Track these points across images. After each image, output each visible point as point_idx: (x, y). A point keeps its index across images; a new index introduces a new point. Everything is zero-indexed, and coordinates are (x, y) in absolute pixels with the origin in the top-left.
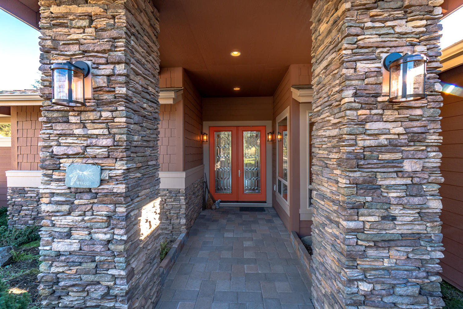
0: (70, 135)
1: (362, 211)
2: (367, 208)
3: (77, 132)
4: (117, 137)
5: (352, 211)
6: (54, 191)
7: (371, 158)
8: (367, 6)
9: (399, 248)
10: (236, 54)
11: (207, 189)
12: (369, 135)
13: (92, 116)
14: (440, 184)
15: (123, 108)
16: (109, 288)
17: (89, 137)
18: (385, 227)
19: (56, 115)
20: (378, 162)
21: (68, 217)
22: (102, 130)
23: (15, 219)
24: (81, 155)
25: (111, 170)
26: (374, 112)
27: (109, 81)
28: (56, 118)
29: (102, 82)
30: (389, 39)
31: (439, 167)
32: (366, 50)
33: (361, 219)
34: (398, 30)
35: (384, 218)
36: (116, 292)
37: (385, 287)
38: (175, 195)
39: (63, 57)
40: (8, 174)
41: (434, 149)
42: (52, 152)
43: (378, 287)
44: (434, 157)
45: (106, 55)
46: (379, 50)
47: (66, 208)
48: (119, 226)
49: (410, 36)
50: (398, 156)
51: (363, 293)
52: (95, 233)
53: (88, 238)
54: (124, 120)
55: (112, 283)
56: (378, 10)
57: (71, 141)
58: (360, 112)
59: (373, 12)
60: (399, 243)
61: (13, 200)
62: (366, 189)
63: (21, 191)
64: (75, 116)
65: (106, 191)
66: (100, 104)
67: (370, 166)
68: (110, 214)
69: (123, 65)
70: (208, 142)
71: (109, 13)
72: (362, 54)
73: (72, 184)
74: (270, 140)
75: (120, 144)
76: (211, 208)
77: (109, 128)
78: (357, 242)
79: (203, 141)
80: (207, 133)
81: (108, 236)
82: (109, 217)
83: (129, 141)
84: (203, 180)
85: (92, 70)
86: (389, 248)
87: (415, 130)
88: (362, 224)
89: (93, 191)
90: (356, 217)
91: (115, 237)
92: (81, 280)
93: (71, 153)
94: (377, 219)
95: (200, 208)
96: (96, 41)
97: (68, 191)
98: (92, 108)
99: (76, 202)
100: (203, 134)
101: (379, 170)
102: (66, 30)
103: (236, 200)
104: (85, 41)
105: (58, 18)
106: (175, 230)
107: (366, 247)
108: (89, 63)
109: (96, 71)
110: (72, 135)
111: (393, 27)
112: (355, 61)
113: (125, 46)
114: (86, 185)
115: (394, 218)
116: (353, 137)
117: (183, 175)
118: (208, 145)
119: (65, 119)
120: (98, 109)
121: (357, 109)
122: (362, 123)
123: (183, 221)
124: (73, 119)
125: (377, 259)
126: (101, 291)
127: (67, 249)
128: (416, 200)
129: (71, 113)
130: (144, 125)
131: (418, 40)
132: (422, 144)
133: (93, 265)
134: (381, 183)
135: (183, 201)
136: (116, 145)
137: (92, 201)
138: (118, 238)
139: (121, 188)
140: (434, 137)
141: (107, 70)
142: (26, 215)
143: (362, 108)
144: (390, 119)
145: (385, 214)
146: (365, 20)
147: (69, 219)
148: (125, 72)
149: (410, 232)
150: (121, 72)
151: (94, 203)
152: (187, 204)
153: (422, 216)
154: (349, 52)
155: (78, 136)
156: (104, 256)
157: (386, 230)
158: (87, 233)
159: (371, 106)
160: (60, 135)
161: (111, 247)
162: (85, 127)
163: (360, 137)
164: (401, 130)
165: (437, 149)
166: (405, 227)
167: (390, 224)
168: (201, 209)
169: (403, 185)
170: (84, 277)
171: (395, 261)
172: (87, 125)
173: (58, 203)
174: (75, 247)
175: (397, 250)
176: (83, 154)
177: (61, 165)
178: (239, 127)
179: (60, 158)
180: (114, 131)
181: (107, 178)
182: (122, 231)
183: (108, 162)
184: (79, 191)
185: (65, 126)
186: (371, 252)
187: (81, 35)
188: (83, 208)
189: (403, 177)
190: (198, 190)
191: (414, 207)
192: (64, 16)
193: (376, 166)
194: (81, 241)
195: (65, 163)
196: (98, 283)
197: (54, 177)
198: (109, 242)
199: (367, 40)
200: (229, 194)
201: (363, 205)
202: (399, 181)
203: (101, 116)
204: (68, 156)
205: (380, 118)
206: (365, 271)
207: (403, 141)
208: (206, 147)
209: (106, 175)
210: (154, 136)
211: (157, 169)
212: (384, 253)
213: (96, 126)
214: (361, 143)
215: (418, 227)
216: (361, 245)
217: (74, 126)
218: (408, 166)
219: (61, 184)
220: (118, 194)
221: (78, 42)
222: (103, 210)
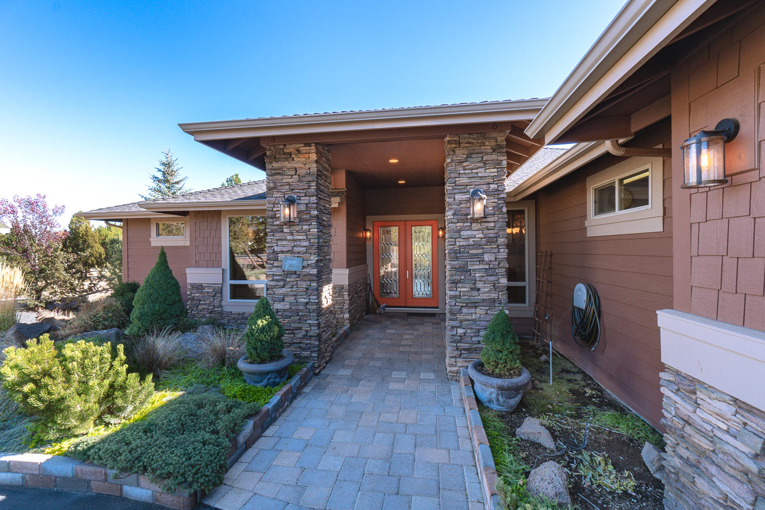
0: (284, 240)
1: (459, 285)
2: (462, 283)
3: (288, 238)
4: (312, 241)
5: (452, 284)
6: (275, 273)
7: (463, 253)
8: (461, 161)
9: (481, 308)
10: (394, 161)
11: (370, 292)
12: (463, 239)
13: (298, 228)
14: (506, 268)
15: (316, 223)
16: (307, 331)
17: (295, 241)
18: (473, 295)
19: (275, 228)
20: (468, 255)
21: (283, 289)
22: (303, 237)
23: (193, 313)
24: (291, 252)
25: (308, 260)
26: (465, 224)
27: (307, 207)
28: (276, 230)
29: (303, 208)
30: (474, 180)
31: (507, 258)
32: (461, 187)
33: (458, 290)
34: (480, 175)
35: (472, 289)
36: (311, 334)
37: (473, 331)
38: (339, 291)
39: (280, 193)
40: (188, 271)
41: (503, 247)
42: (274, 249)
43: (469, 331)
44: (503, 252)
45: (305, 191)
46: (468, 187)
47: (281, 283)
48: (313, 294)
49: (487, 178)
50: (480, 251)
51: (459, 335)
52: (299, 298)
53: (295, 301)
54: (316, 230)
55: (309, 328)
56: (467, 163)
57: (285, 243)
58: (458, 225)
59: (465, 164)
60: (481, 304)
61: (193, 295)
62: (461, 271)
63: (199, 287)
64: (287, 228)
65: (305, 273)
66: (301, 221)
67: (463, 257)
68: (308, 287)
69: (315, 197)
70: (372, 240)
71: (307, 166)
72: (458, 189)
73: (286, 269)
74: (441, 236)
75: (313, 244)
76: (375, 313)
77: (306, 235)
78: (455, 303)
79: (366, 238)
80: (371, 229)
81: (307, 300)
82: (307, 289)
83: (318, 243)
84: (366, 281)
85: (297, 201)
86: (476, 307)
87: (491, 235)
88: (458, 292)
89: (298, 273)
90: (455, 289)
91: (311, 300)
92: (291, 327)
93: (285, 250)
94: (467, 289)
95: (364, 311)
96: (299, 183)
97: (283, 273)
98: (297, 223)
99: (288, 280)
100: (366, 230)
101: (469, 260)
102: (282, 177)
103: (404, 305)
104: (293, 183)
105: (276, 169)
106: (339, 324)
107: (461, 307)
108: (295, 196)
109: (299, 201)
110: (286, 239)
111: (477, 173)
112: (455, 194)
113: (317, 186)
114: (294, 269)
115: (479, 290)
116: (454, 240)
117: (347, 271)
118: (371, 243)
119: (281, 230)
120: (300, 224)
121: (456, 223)
122: (459, 231)
123: (347, 316)
124: (285, 230)
125: (467, 314)
126: (303, 333)
127: (283, 308)
128: (492, 278)
129: (284, 227)
130: (324, 231)
131: (493, 180)
132: (495, 244)
133: (298, 317)
134: (469, 268)
135: (346, 297)
136: (311, 245)
137: (296, 279)
138: (313, 301)
139: (314, 271)
140: (502, 240)
141: (305, 200)
142: (203, 309)
143: (458, 222)
144: (475, 229)
145: (472, 287)
146: (460, 169)
147: (283, 290)
148: (316, 201)
149: (488, 298)
150: (314, 202)
151: (297, 281)
152: (350, 300)
153: (495, 286)
154: (451, 188)
155: (289, 240)
156: (305, 312)
157: (474, 296)
158: (294, 298)
159: (464, 221)
160: (278, 240)
161: (308, 306)
162: (292, 235)
163: (457, 240)
164: (481, 235)
165: (505, 247)
166: (485, 295)
167: (476, 293)
168: (365, 313)
169: (484, 269)
170: (293, 325)
171: (479, 315)
172: (294, 233)
173: (277, 281)
174: (287, 307)
175: (481, 309)
176: (292, 251)
177: (279, 258)
178: (407, 222)
179: (278, 254)
180: (310, 237)
181: (306, 265)
182: (315, 297)
183: (307, 255)
184: (289, 273)
185: (281, 234)
186: (465, 310)
187: (290, 180)
188: (292, 283)
189: (483, 264)
190: (360, 291)
191: (490, 282)
192: (280, 169)
193: (467, 257)
194: (291, 304)
195: (281, 256)
196: (301, 329)
197: (275, 265)
198: (307, 303)
199: (461, 181)
200: (397, 298)
201: (459, 281)
202: (481, 267)
203: (302, 228)
204: (283, 252)
205: (470, 228)
206: (461, 321)
207: (483, 242)
208: (369, 244)
209: (305, 263)
210: (329, 238)
211: (330, 262)
212: (473, 311)
213: (299, 234)
214: (458, 244)
215: (493, 295)
216: (458, 306)
217: (287, 235)
218: (487, 257)
219: (279, 269)
220: (312, 275)
221: (289, 184)
222: (304, 285)
